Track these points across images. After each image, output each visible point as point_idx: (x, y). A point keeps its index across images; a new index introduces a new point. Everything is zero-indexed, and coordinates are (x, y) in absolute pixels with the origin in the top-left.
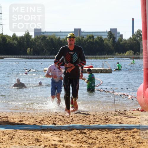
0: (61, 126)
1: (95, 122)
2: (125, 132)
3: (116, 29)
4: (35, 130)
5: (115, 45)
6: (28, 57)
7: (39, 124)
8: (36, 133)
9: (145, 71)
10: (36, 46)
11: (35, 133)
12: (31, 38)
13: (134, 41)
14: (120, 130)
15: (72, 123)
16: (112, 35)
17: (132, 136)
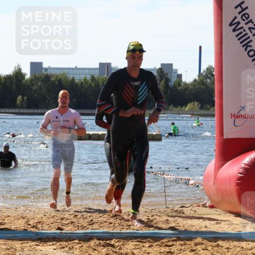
0: (71, 233)
1: (130, 226)
2: (182, 245)
3: (171, 65)
4: (26, 239)
5: (169, 92)
6: (17, 111)
7: (33, 230)
8: (28, 245)
9: (218, 138)
10: (33, 92)
11: (25, 245)
12: (24, 78)
13: (201, 85)
14: (172, 241)
15: (90, 227)
16: (164, 75)
17: (193, 251)
